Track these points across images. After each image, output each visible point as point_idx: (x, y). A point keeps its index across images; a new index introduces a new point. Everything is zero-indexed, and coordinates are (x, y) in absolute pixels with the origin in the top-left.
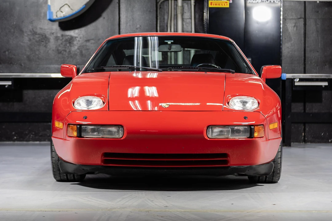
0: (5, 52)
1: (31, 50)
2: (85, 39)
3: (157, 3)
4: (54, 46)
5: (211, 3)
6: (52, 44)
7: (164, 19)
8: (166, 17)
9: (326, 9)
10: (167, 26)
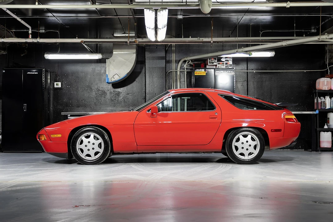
0: (82, 100)
1: (97, 99)
2: (126, 93)
3: (166, 73)
4: (110, 97)
5: (196, 73)
6: (108, 96)
7: (170, 82)
8: (171, 81)
9: (259, 76)
10: (172, 86)
